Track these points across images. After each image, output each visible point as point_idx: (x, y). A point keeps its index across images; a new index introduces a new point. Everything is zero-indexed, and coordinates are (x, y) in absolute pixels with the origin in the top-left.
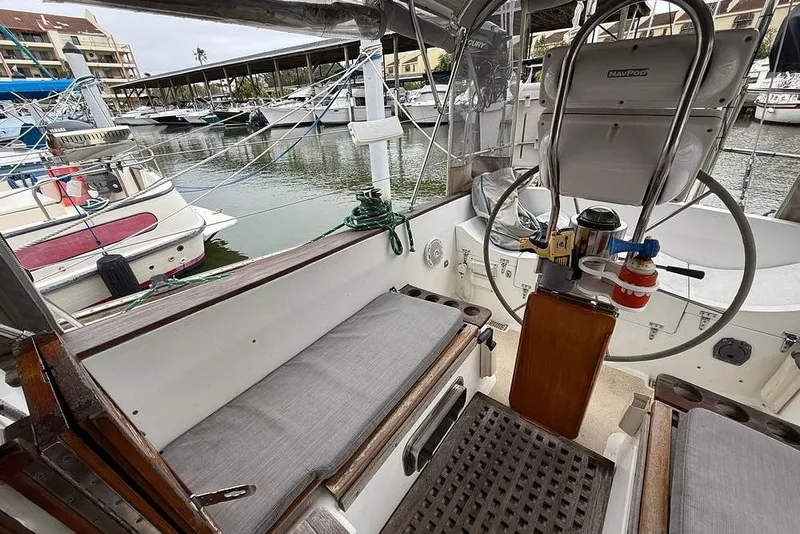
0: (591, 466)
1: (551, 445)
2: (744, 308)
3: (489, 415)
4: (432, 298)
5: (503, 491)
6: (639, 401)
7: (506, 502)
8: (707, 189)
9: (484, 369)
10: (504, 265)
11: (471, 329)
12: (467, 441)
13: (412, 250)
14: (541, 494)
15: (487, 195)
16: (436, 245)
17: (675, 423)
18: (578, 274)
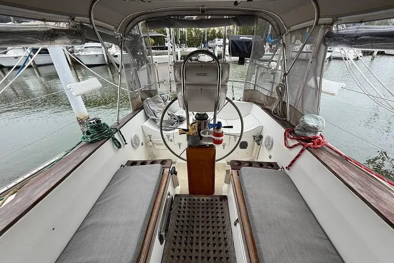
0: (221, 200)
1: (207, 200)
2: (244, 131)
3: (183, 201)
4: (143, 163)
5: (198, 227)
6: (228, 171)
7: (201, 230)
8: (227, 101)
9: (176, 184)
10: (168, 137)
11: (167, 170)
12: (179, 216)
13: (126, 144)
14: (210, 219)
15: (152, 109)
16: (136, 137)
17: (238, 175)
18: (201, 138)
